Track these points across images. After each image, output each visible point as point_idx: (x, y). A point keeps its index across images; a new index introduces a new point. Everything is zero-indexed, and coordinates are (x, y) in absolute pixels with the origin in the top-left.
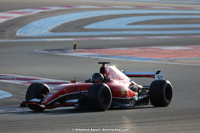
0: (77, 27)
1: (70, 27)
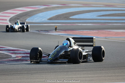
0: (65, 17)
1: (61, 17)
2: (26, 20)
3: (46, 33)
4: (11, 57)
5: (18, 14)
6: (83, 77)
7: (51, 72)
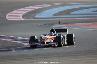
0: (67, 13)
1: (63, 13)
2: (35, 16)
3: (52, 26)
4: (24, 45)
5: (29, 11)
6: (81, 60)
7: (56, 57)
